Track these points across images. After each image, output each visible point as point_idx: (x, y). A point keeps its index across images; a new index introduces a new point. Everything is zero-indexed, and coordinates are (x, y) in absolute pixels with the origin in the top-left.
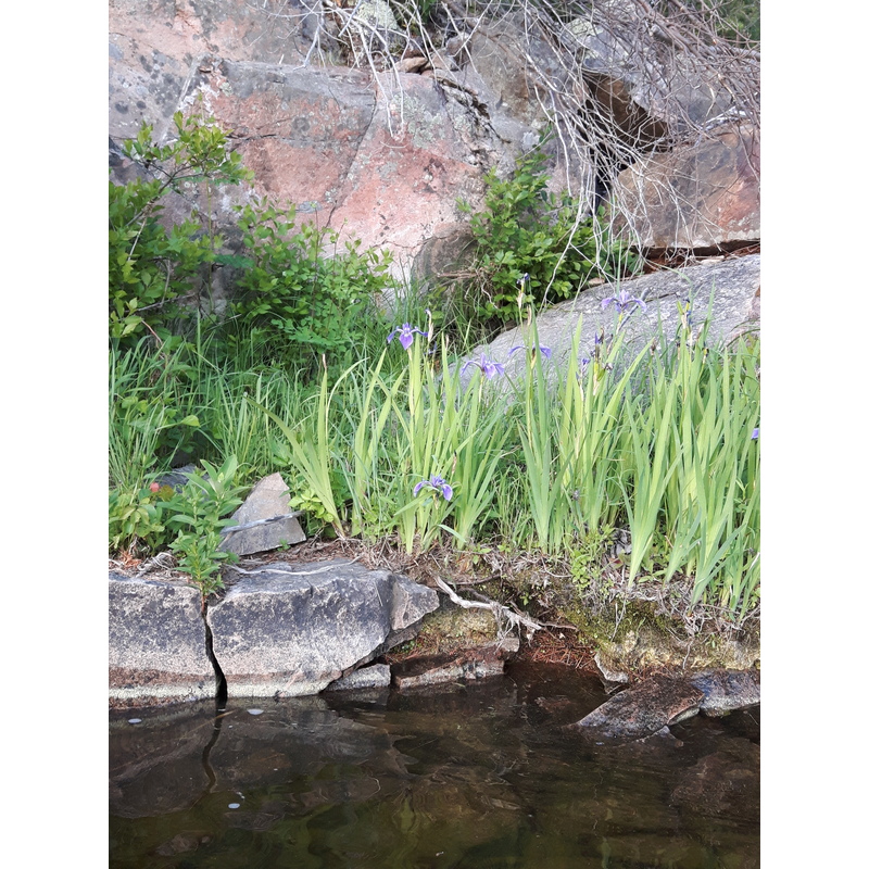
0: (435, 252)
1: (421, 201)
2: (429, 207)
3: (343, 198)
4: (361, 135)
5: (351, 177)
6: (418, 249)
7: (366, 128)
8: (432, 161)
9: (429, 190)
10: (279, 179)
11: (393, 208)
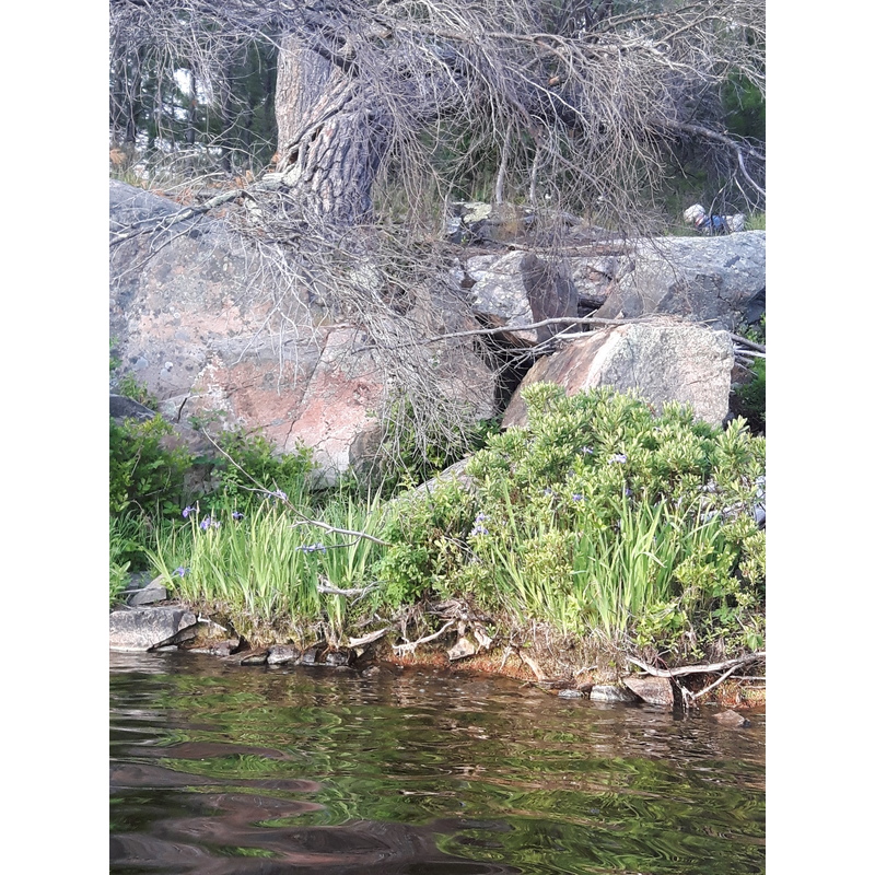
0: (365, 440)
1: (352, 410)
2: (358, 414)
3: (300, 415)
4: (309, 378)
5: (304, 402)
6: (353, 440)
7: (312, 373)
8: (359, 386)
9: (358, 403)
10: (257, 410)
11: (335, 417)
